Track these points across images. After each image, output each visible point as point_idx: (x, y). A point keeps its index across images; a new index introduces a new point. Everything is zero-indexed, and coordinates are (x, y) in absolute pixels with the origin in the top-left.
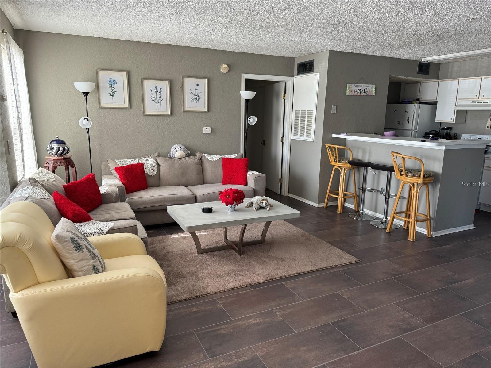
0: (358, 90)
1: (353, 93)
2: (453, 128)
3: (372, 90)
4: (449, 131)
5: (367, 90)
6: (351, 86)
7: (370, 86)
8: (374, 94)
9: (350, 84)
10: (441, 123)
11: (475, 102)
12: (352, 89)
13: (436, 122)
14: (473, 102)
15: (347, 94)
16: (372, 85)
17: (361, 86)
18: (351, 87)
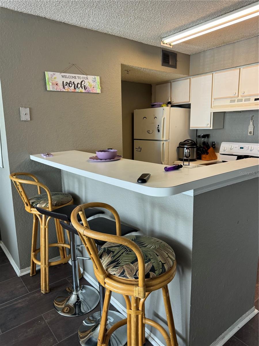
0: (69, 82)
1: (60, 88)
2: (211, 136)
3: (95, 84)
4: (206, 140)
5: (86, 84)
6: (54, 76)
7: (91, 78)
8: (99, 91)
9: (52, 73)
10: (197, 130)
11: (234, 101)
12: (56, 80)
13: (190, 129)
14: (231, 101)
15: (48, 89)
16: (93, 77)
17: (75, 77)
18: (55, 78)
